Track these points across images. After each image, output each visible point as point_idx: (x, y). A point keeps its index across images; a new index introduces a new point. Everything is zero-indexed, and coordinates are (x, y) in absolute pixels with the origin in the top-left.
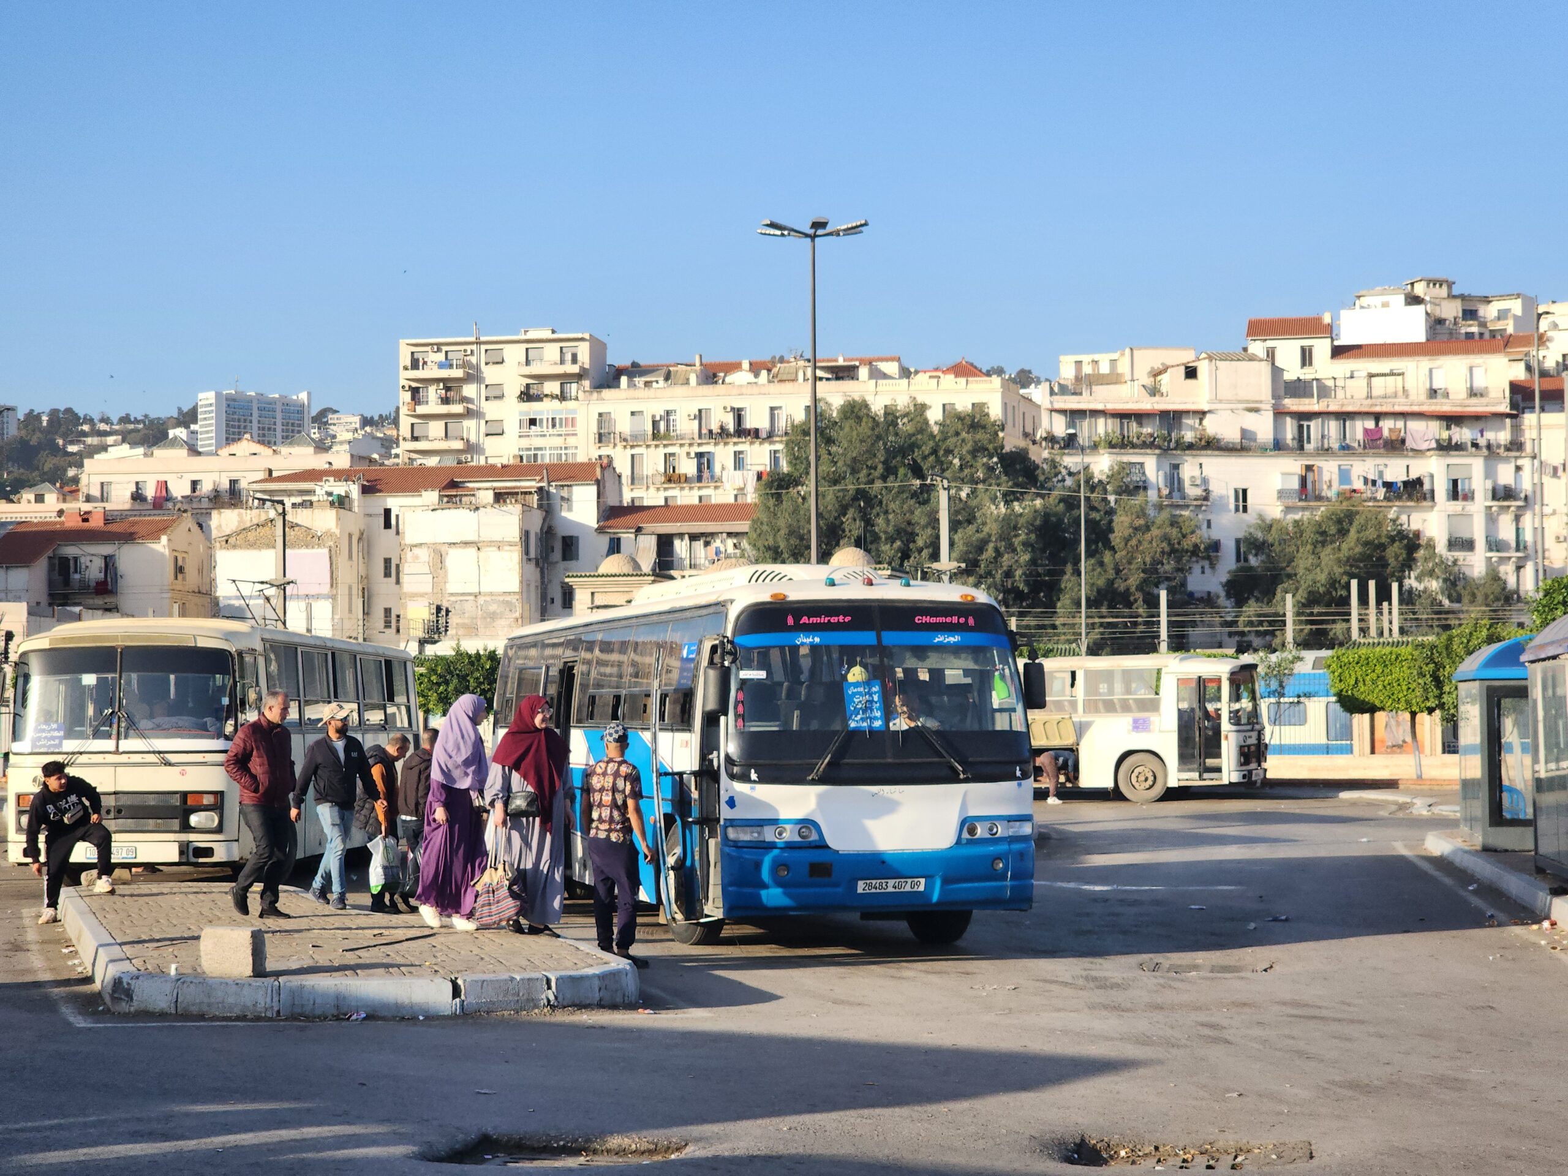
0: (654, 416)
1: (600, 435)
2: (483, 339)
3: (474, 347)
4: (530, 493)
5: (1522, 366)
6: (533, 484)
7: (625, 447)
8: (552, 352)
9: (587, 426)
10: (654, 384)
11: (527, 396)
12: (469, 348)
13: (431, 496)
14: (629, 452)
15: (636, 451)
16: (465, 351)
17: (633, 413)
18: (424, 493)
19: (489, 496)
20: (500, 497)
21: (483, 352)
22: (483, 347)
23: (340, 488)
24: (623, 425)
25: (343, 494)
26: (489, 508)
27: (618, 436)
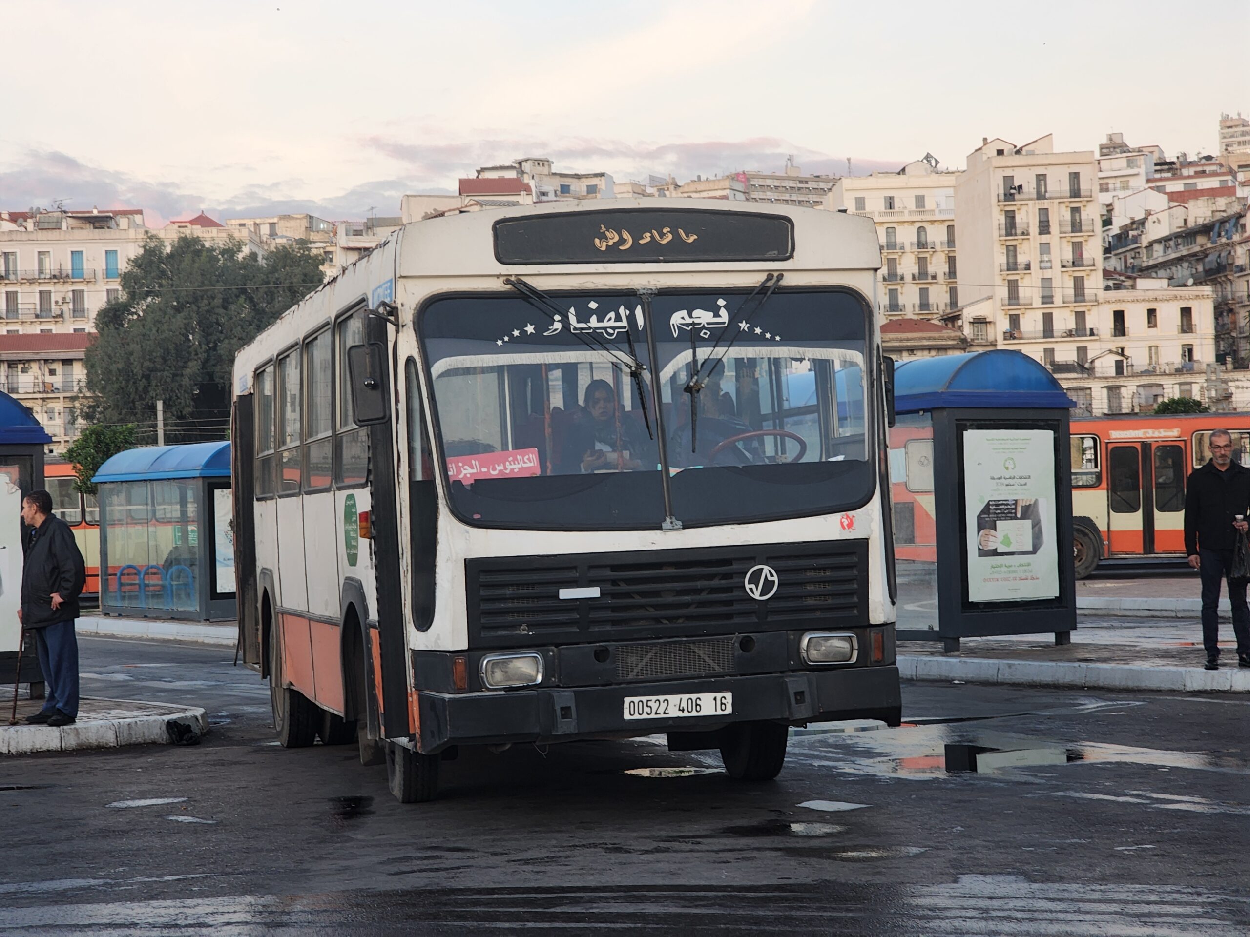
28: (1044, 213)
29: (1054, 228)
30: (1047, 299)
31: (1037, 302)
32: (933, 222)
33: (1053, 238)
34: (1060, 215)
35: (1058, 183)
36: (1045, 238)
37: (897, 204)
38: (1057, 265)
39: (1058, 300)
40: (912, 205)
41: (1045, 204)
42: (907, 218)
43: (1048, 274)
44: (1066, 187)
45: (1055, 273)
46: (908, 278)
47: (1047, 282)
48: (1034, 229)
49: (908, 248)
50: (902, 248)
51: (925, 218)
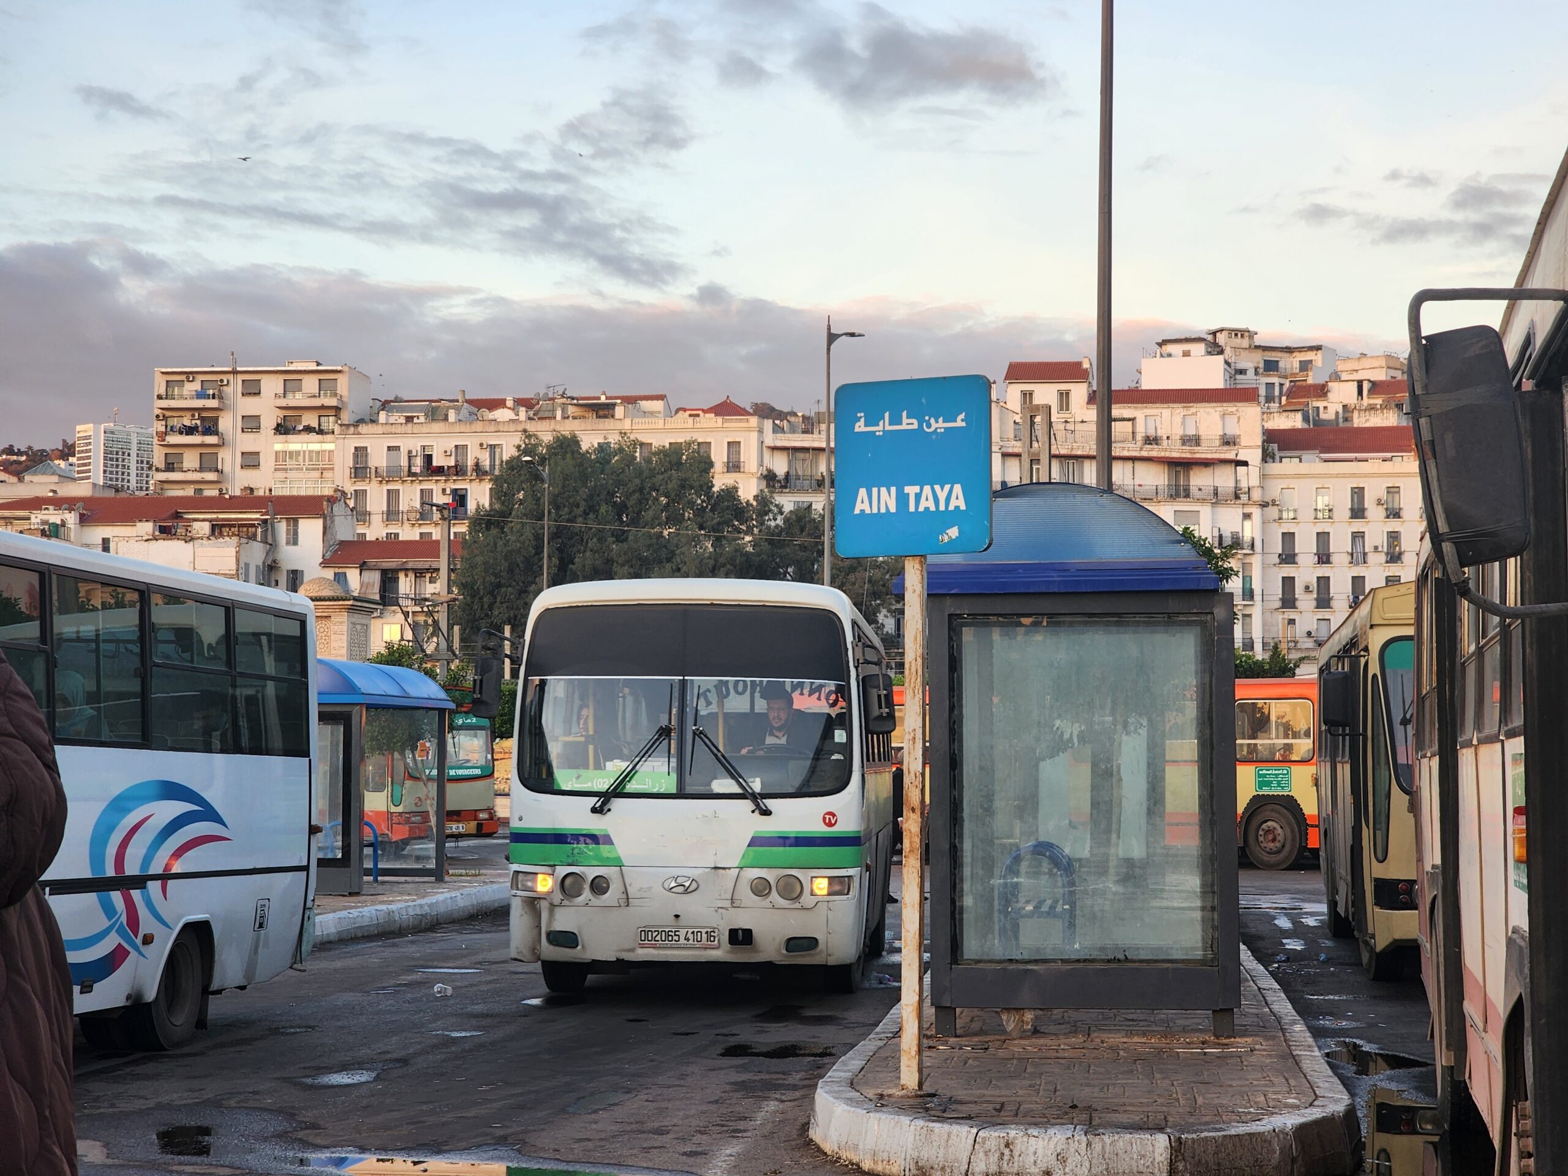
0: (410, 452)
1: (356, 468)
2: (239, 369)
3: (231, 377)
4: (253, 526)
5: (1299, 416)
6: (258, 516)
7: (381, 482)
8: (310, 384)
9: (345, 461)
10: (415, 420)
11: (282, 429)
12: (225, 378)
13: (146, 528)
14: (385, 487)
15: (392, 486)
16: (222, 381)
17: (389, 448)
18: (139, 524)
19: (206, 528)
20: (217, 529)
21: (240, 383)
22: (240, 377)
23: (54, 517)
24: (378, 459)
25: (59, 522)
26: (205, 542)
27: (373, 471)
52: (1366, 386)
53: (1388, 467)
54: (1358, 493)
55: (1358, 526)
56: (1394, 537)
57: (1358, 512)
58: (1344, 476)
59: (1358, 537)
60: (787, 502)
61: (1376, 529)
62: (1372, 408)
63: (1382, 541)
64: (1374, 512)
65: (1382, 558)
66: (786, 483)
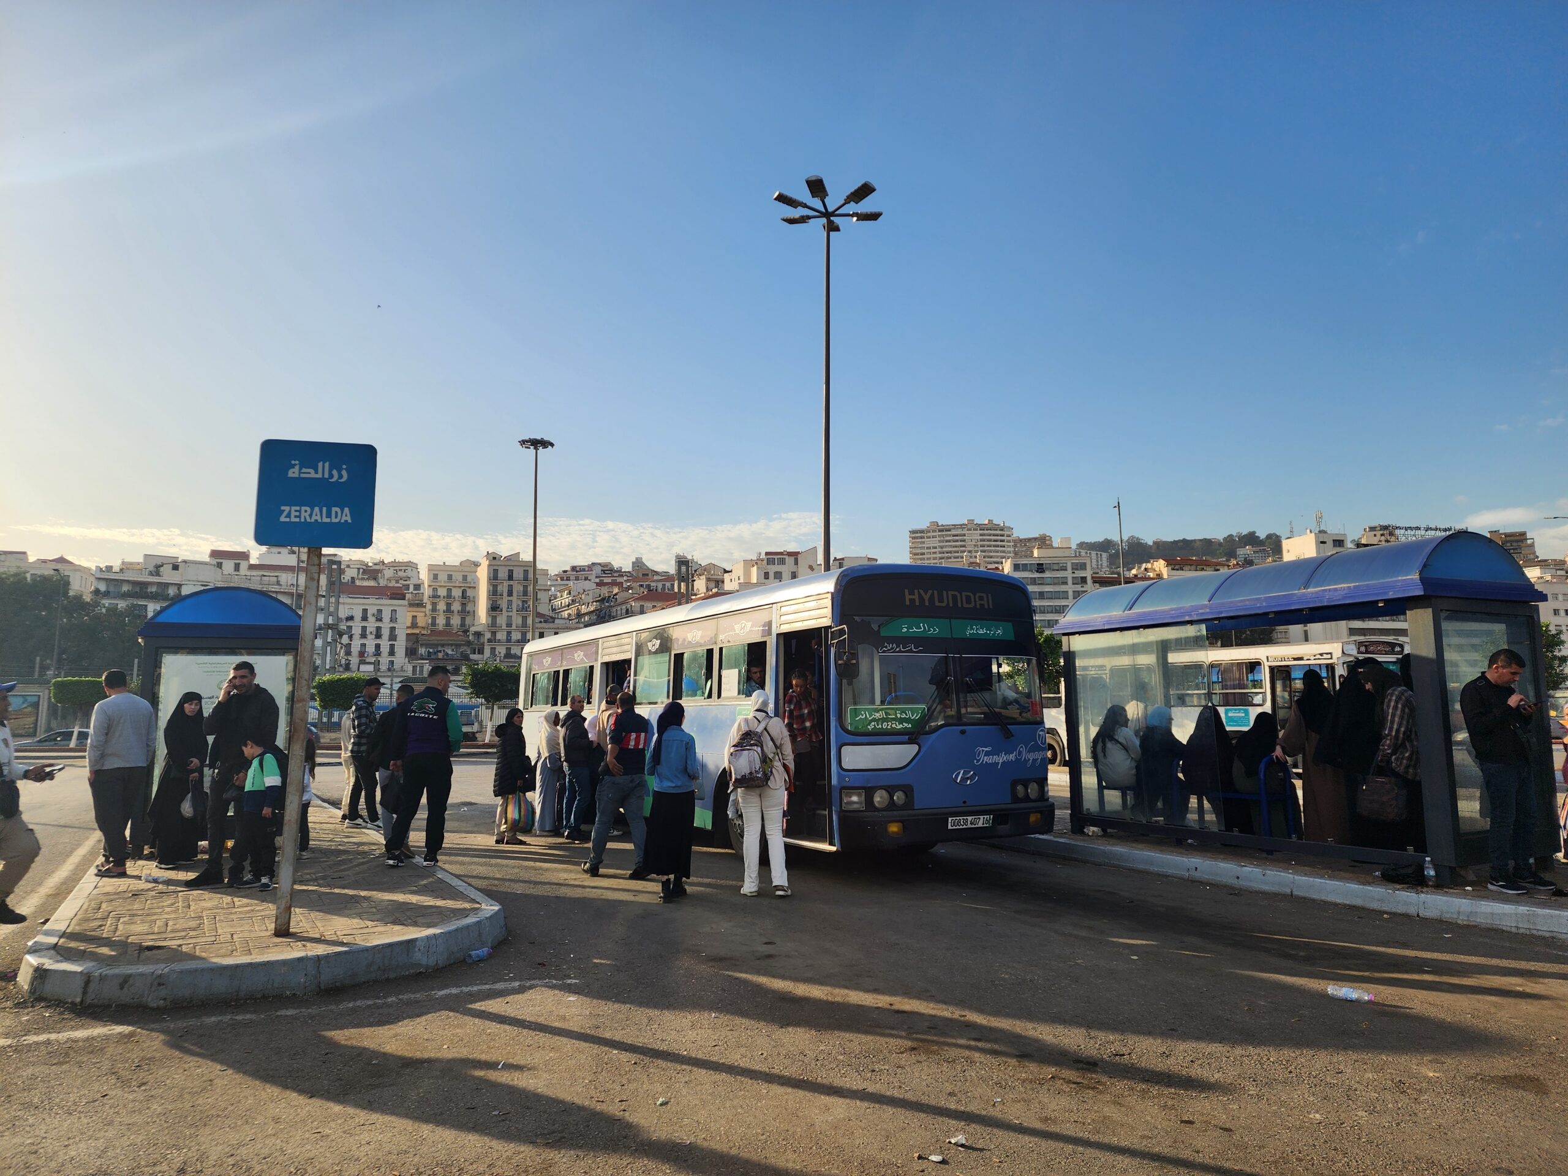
28: (511, 587)
29: (515, 594)
30: (509, 625)
31: (504, 627)
32: (470, 587)
33: (514, 598)
34: (518, 588)
35: (518, 574)
36: (510, 598)
37: (454, 578)
38: (515, 610)
39: (514, 627)
40: (460, 578)
41: (511, 583)
42: (457, 585)
43: (510, 614)
44: (521, 576)
45: (514, 614)
46: (456, 612)
47: (509, 617)
48: (505, 594)
49: (457, 599)
50: (454, 598)
51: (466, 585)
52: (361, 570)
53: (378, 602)
54: (365, 611)
55: (364, 624)
56: (379, 629)
57: (365, 618)
58: (360, 604)
59: (364, 629)
60: (106, 602)
61: (371, 625)
62: (363, 579)
63: (374, 630)
64: (371, 619)
65: (374, 637)
66: (107, 594)
